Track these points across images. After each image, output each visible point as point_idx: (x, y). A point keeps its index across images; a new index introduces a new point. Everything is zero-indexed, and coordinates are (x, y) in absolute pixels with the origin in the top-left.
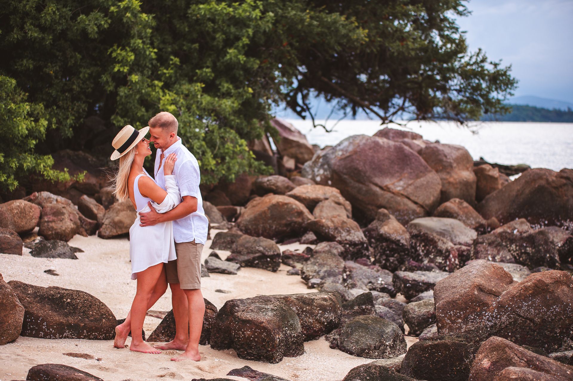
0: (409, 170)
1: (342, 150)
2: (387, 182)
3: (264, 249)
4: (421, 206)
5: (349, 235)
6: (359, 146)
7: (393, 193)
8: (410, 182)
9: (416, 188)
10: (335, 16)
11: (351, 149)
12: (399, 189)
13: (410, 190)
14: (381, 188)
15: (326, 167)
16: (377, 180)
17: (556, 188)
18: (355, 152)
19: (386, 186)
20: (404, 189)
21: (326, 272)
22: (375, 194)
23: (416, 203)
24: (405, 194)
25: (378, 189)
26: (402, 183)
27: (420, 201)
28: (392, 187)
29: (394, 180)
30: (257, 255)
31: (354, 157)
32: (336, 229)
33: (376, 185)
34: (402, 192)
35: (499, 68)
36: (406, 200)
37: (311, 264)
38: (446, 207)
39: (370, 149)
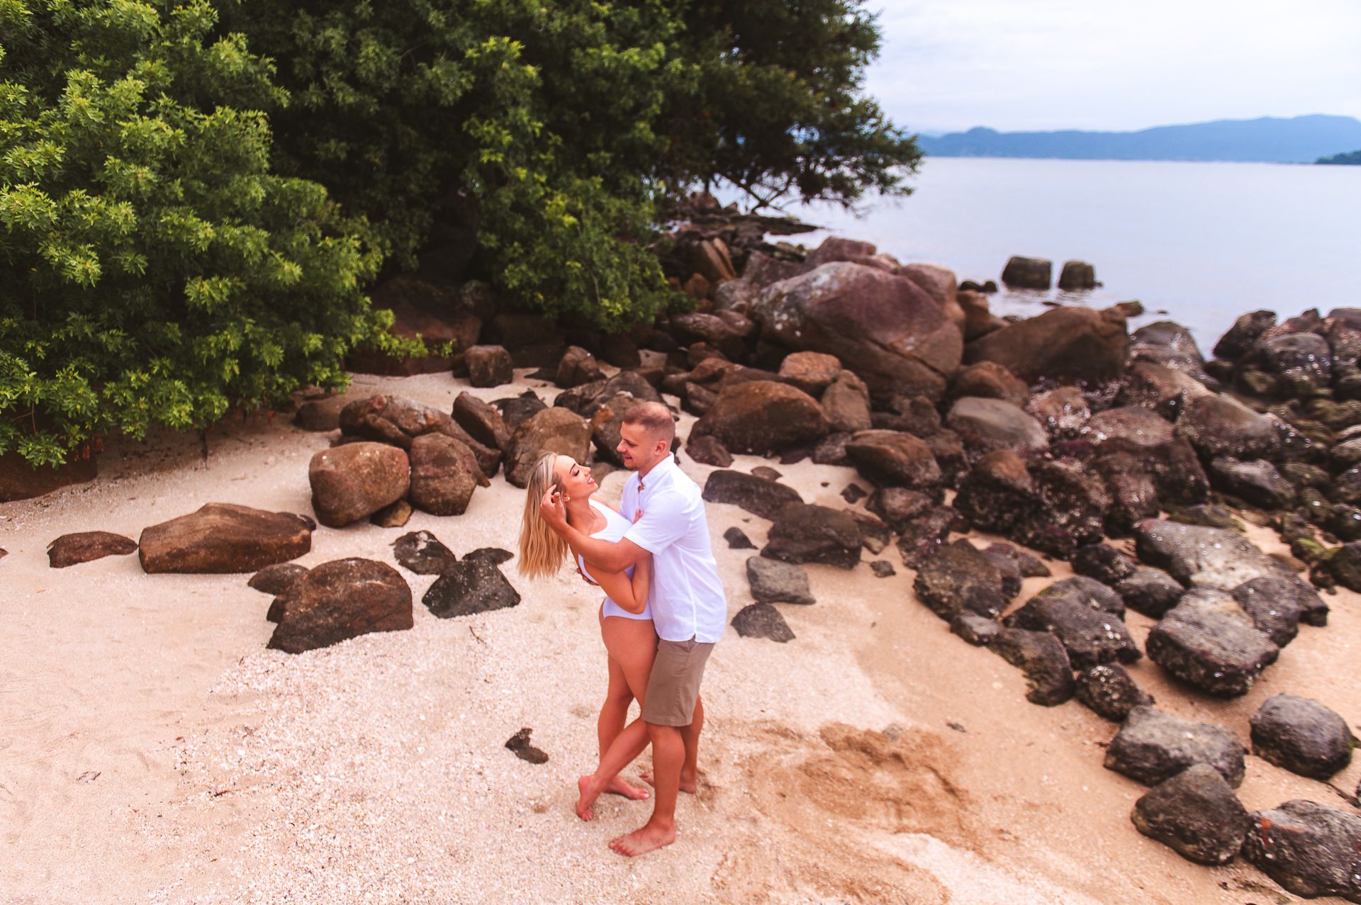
0: (921, 320)
1: (821, 288)
2: (891, 338)
3: (840, 533)
4: (943, 375)
5: (927, 471)
6: (848, 283)
7: (902, 355)
8: (924, 337)
9: (933, 346)
10: (775, 70)
11: (835, 286)
12: (909, 348)
13: (925, 349)
14: (883, 347)
15: (793, 310)
16: (877, 335)
17: (1107, 337)
18: (843, 293)
19: (891, 344)
20: (917, 349)
21: (971, 589)
22: (873, 355)
23: (934, 370)
24: (918, 356)
25: (877, 348)
26: (912, 339)
27: (940, 366)
28: (899, 345)
29: (901, 335)
30: (825, 543)
31: (843, 300)
32: (912, 464)
33: (876, 342)
34: (914, 354)
35: (904, 137)
36: (920, 366)
37: (937, 570)
38: (982, 378)
39: (865, 287)
